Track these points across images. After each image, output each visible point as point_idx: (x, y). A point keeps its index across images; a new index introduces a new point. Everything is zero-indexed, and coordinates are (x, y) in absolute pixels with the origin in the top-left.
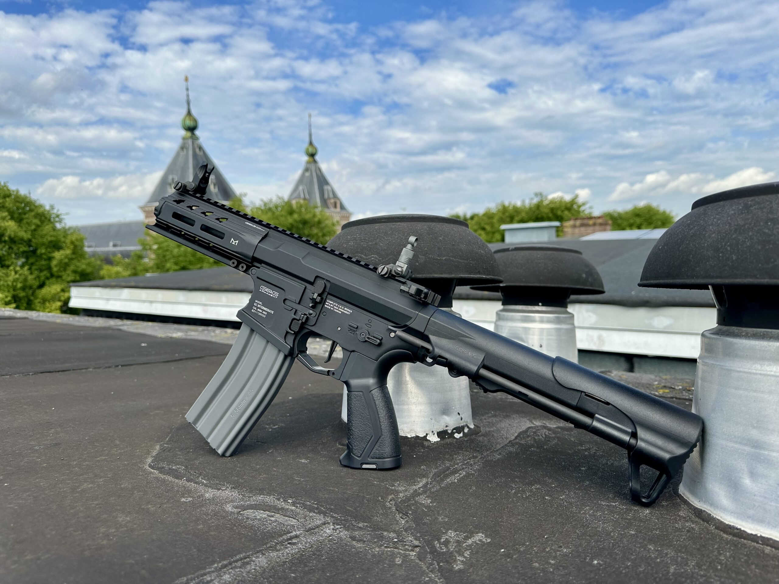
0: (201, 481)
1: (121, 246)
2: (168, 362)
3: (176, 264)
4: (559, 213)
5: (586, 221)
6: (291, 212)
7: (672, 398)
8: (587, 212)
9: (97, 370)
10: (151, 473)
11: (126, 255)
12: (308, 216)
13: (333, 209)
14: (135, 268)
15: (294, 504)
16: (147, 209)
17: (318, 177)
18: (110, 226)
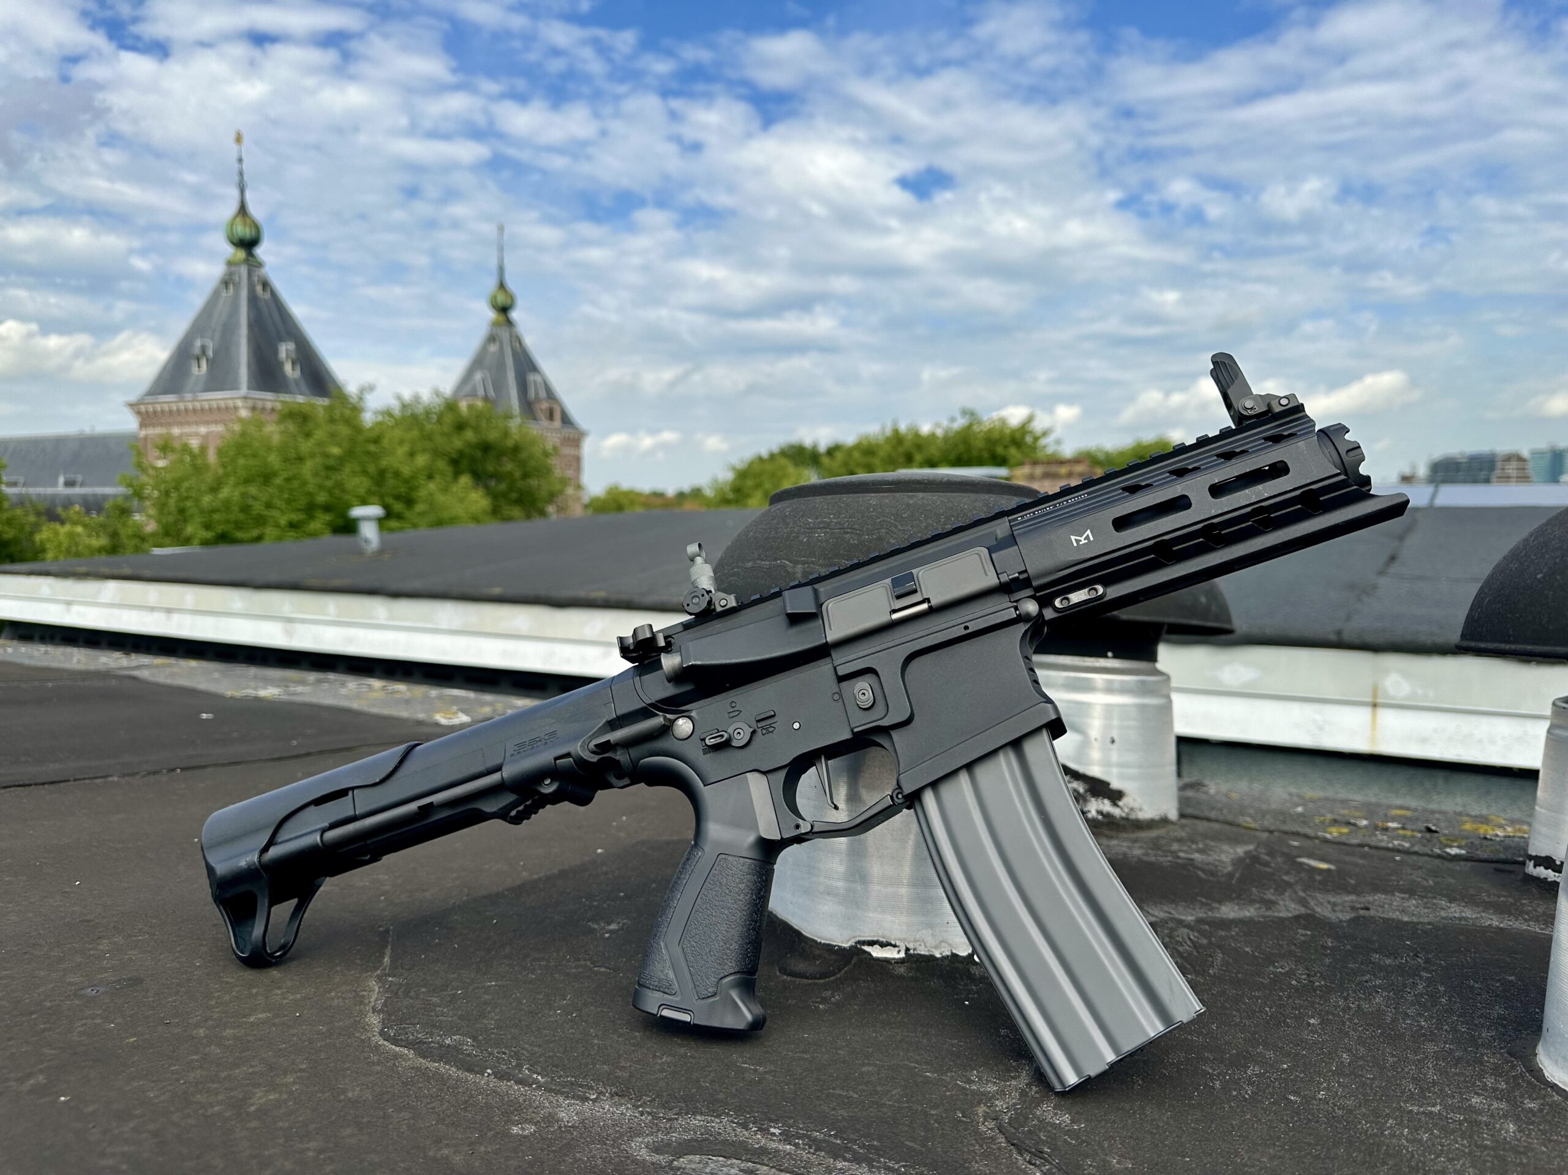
0: (531, 1076)
1: (82, 485)
2: (280, 759)
3: (207, 526)
4: (1000, 450)
5: (1053, 469)
6: (460, 426)
7: (1361, 846)
8: (1050, 450)
9: (127, 778)
10: (396, 1056)
11: (92, 505)
12: (493, 436)
13: (545, 423)
14: (114, 535)
15: (787, 1138)
16: (143, 408)
17: (515, 354)
18: (59, 442)
